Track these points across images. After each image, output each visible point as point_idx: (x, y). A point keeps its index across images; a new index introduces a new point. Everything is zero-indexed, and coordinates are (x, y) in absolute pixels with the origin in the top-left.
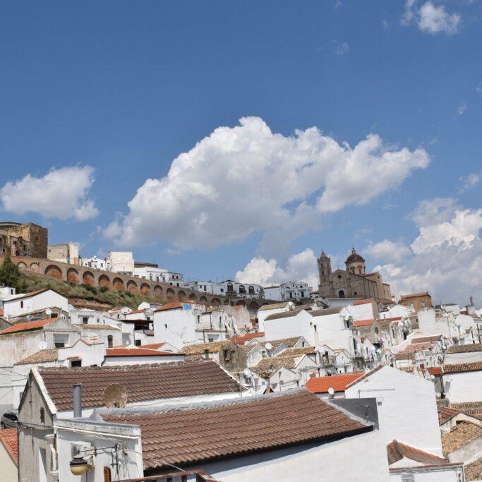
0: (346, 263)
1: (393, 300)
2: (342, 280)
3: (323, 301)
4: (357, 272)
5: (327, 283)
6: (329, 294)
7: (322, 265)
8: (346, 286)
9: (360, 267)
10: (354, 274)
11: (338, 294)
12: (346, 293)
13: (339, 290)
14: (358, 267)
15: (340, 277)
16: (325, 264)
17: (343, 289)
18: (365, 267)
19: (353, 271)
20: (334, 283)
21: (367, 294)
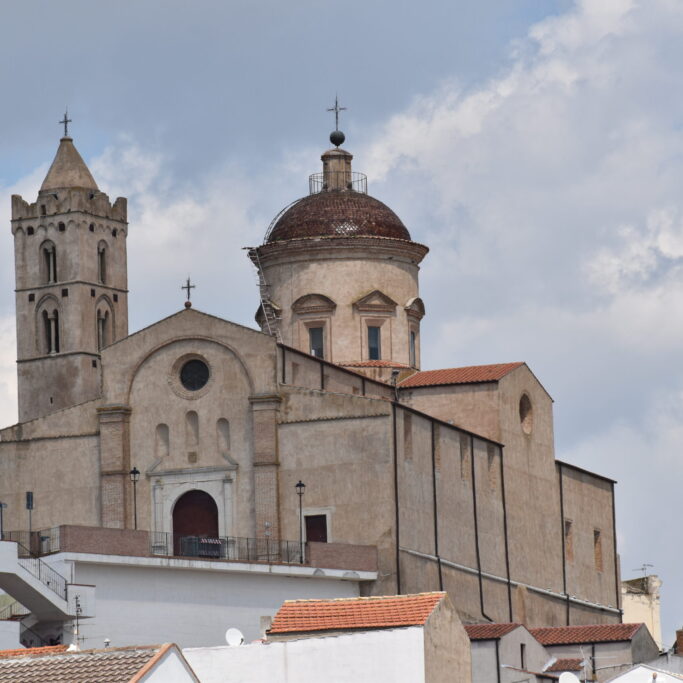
0: (260, 256)
1: (634, 611)
2: (208, 402)
3: (28, 572)
4: (346, 345)
5: (77, 418)
6: (83, 516)
7: (49, 254)
8: (242, 455)
9: (374, 305)
10: (320, 360)
11: (167, 524)
12: (230, 522)
13: (174, 490)
14: (359, 306)
15: (194, 374)
16: (78, 253)
17: (211, 486)
18: (417, 311)
19: (317, 333)
20: (141, 425)
21: (416, 541)
